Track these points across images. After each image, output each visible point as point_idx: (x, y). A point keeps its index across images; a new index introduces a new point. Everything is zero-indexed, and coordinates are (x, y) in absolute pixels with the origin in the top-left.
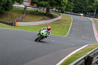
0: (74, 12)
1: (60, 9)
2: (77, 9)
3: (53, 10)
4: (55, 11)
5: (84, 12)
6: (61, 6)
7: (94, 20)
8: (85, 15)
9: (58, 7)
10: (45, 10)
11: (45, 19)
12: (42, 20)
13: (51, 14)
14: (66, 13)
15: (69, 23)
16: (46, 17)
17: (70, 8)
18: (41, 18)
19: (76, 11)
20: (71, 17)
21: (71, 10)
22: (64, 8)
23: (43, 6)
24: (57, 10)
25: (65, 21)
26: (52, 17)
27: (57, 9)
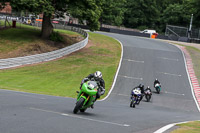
0: (126, 24)
1: (84, 16)
2: (135, 16)
4: (69, 24)
5: (158, 23)
6: (88, 6)
9: (79, 12)
10: (39, 20)
11: (38, 49)
12: (30, 51)
13: (57, 34)
14: (102, 29)
15: (113, 60)
16: (41, 44)
17: (116, 14)
18: (27, 45)
19: (135, 21)
20: (119, 42)
21: (119, 19)
22: (96, 13)
23: (31, 10)
24: (76, 22)
25: (100, 52)
26: (59, 41)
27: (74, 16)
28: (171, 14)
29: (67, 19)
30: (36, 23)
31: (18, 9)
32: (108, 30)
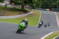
0: (42, 8)
1: (32, 6)
2: (44, 6)
3: (27, 7)
4: (28, 8)
5: (50, 8)
7: (57, 14)
8: (50, 10)
9: (31, 5)
10: (21, 7)
11: (20, 14)
12: (18, 14)
13: (25, 10)
14: (36, 9)
15: (39, 16)
16: (21, 12)
17: (39, 5)
18: (18, 12)
19: (44, 7)
20: (40, 12)
21: (40, 6)
22: (35, 5)
24: (30, 7)
25: (36, 14)
26: (26, 12)
27: (29, 6)
28: (53, 5)
29: (27, 6)
30: (20, 7)
31: (16, 4)
32: (37, 9)
